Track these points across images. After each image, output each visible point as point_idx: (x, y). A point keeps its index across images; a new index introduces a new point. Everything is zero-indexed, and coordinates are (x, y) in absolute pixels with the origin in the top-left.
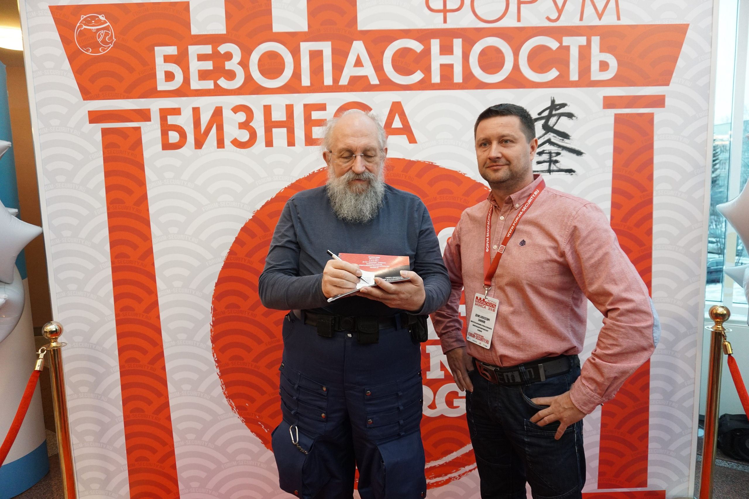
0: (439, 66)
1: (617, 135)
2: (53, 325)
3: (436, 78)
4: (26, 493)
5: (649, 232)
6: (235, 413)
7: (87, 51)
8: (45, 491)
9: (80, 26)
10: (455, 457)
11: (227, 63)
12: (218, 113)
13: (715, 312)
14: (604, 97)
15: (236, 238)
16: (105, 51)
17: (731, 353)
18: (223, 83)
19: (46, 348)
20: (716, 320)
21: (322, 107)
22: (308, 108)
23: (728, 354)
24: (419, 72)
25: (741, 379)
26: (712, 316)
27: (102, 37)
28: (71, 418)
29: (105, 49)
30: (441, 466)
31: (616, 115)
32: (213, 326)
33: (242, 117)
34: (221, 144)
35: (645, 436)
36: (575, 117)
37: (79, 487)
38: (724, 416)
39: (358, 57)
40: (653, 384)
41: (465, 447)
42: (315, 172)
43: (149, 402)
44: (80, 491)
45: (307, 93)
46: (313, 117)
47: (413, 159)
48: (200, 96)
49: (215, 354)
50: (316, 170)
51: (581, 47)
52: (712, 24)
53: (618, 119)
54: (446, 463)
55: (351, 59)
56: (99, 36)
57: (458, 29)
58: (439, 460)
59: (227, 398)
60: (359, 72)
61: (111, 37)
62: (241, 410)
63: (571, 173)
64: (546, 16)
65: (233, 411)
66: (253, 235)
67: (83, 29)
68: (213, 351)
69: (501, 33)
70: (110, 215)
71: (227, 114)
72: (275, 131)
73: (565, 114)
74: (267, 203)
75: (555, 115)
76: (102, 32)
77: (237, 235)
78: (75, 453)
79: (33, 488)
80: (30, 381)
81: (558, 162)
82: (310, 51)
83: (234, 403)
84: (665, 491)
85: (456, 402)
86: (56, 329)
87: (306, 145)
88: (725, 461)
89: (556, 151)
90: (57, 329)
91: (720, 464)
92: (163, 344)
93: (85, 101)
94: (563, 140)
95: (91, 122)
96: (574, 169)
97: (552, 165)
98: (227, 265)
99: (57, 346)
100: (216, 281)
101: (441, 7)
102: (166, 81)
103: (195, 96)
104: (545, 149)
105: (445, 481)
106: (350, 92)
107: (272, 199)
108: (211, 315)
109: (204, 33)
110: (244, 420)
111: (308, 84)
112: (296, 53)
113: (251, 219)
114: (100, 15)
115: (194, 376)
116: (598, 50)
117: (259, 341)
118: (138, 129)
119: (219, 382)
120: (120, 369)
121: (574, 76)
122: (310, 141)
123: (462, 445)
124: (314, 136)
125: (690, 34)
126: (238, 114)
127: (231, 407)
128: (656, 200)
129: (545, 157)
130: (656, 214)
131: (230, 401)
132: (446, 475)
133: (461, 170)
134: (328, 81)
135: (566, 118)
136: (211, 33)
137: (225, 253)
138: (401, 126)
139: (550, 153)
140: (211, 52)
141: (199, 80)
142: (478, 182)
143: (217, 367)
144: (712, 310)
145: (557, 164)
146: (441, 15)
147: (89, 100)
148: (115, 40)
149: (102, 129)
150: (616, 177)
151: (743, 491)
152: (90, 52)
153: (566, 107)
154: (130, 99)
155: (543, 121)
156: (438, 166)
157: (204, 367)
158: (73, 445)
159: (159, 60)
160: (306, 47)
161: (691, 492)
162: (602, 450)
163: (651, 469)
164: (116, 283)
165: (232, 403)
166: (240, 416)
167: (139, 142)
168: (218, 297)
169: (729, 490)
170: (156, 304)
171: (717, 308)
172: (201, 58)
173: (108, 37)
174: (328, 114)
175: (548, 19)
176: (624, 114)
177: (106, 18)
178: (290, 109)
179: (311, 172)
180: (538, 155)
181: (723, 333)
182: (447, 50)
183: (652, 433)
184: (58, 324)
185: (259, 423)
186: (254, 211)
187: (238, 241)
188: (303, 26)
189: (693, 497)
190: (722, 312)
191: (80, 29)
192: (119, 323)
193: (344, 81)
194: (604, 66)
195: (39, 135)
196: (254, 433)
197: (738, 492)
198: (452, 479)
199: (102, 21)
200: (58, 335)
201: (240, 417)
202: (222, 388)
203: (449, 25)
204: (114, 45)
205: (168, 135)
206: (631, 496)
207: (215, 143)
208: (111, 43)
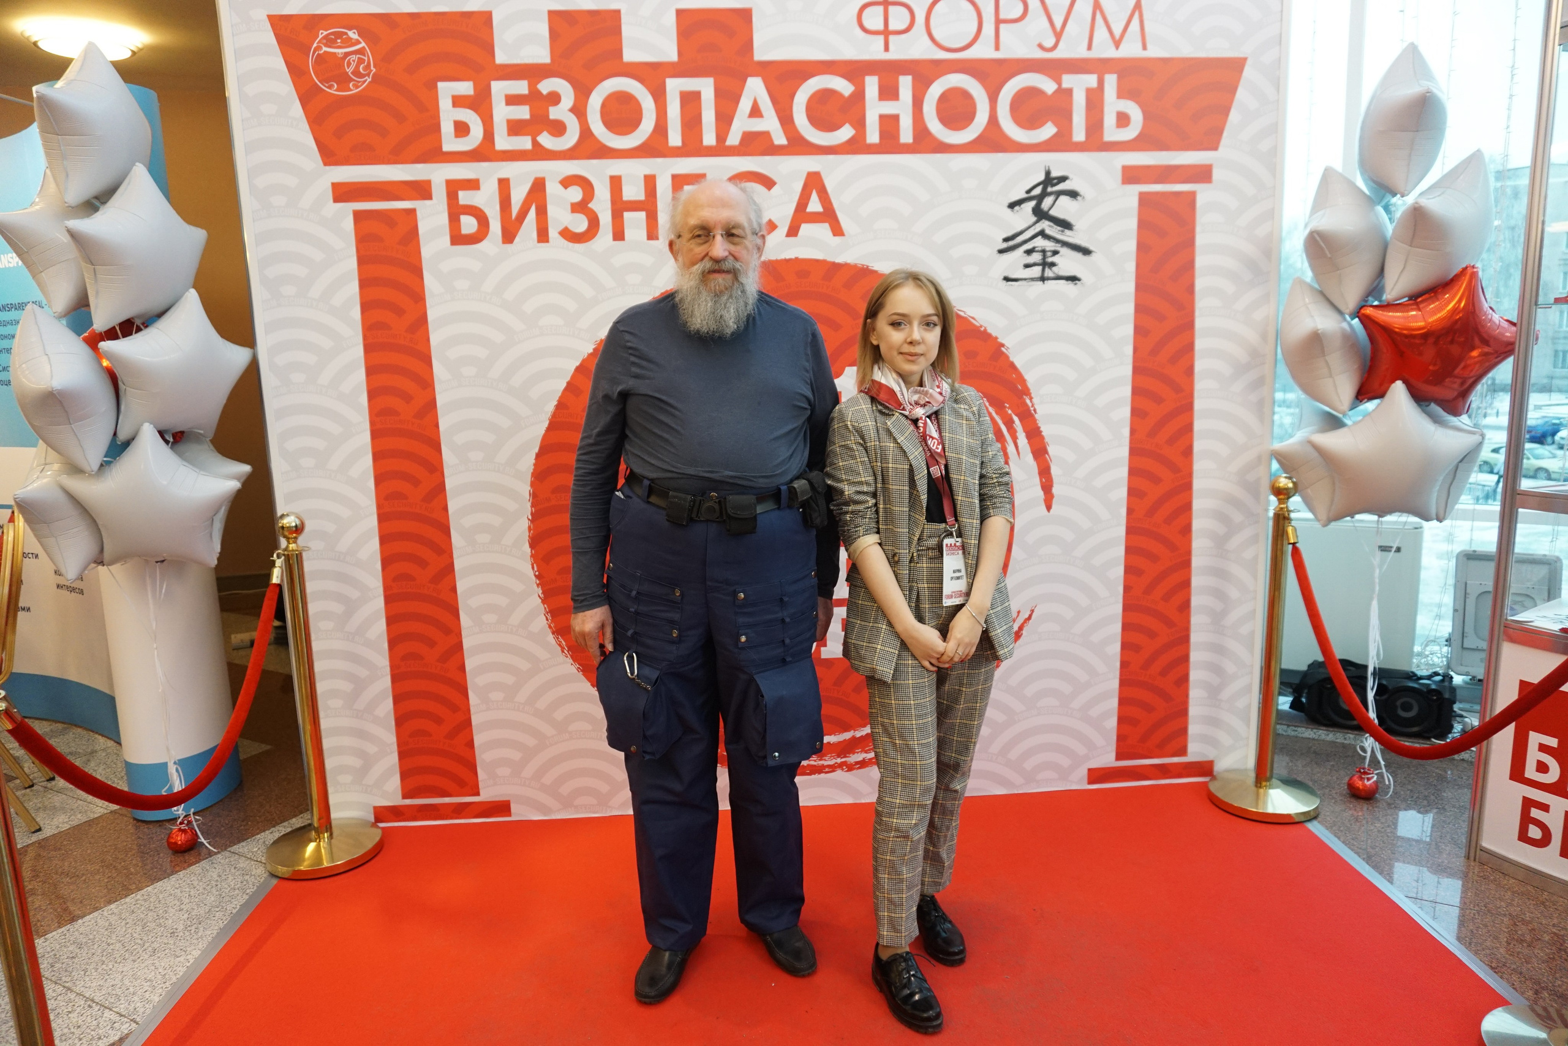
0: (877, 118)
1: (1142, 224)
2: (293, 517)
3: (873, 136)
5: (1190, 371)
7: (330, 87)
9: (318, 48)
11: (551, 109)
12: (538, 187)
13: (1277, 485)
14: (1123, 167)
15: (568, 383)
16: (358, 88)
17: (1295, 542)
18: (546, 140)
19: (284, 552)
20: (1279, 497)
22: (679, 181)
23: (1291, 544)
24: (847, 125)
26: (1273, 492)
27: (353, 66)
29: (360, 84)
31: (1141, 193)
32: (532, 521)
33: (575, 194)
34: (543, 235)
35: (1183, 680)
36: (1081, 196)
39: (755, 102)
40: (1196, 601)
43: (431, 643)
45: (677, 157)
47: (839, 260)
48: (510, 161)
49: (535, 565)
52: (1280, 58)
53: (1144, 198)
55: (745, 105)
56: (349, 64)
57: (906, 61)
59: (553, 633)
60: (757, 125)
61: (368, 66)
62: (576, 653)
63: (1075, 282)
64: (1037, 43)
65: (563, 654)
67: (322, 52)
68: (532, 560)
69: (971, 68)
70: (368, 348)
71: (553, 188)
72: (628, 216)
73: (1066, 192)
75: (1050, 194)
76: (353, 57)
77: (568, 378)
81: (1056, 266)
82: (681, 93)
83: (565, 642)
84: (1213, 761)
89: (1053, 249)
90: (298, 523)
92: (454, 552)
93: (327, 168)
94: (1063, 231)
95: (336, 200)
96: (1079, 275)
97: (1047, 270)
98: (554, 425)
99: (297, 549)
100: (537, 450)
101: (881, 27)
102: (456, 136)
103: (503, 160)
104: (1036, 245)
106: (743, 156)
108: (529, 504)
109: (516, 62)
110: (581, 668)
111: (680, 144)
112: (659, 95)
113: (591, 353)
114: (350, 30)
115: (502, 601)
116: (1115, 95)
118: (413, 212)
119: (542, 608)
120: (385, 592)
121: (1079, 134)
125: (1248, 72)
126: (570, 189)
127: (559, 648)
128: (1200, 323)
129: (1036, 257)
130: (1200, 344)
131: (558, 638)
134: (709, 138)
135: (1068, 198)
136: (527, 62)
137: (550, 407)
138: (821, 209)
139: (1044, 252)
140: (527, 92)
141: (509, 134)
143: (538, 585)
144: (1273, 482)
145: (1054, 269)
146: (881, 38)
147: (333, 165)
148: (374, 70)
149: (354, 211)
150: (1139, 287)
152: (335, 89)
153: (1067, 182)
154: (399, 164)
155: (1033, 203)
156: (875, 272)
157: (518, 587)
159: (445, 104)
160: (675, 86)
161: (1251, 762)
162: (1123, 701)
163: (1192, 729)
164: (377, 456)
165: (561, 642)
166: (573, 661)
167: (414, 232)
168: (540, 476)
170: (441, 488)
171: (1280, 480)
172: (512, 100)
173: (364, 65)
175: (1041, 46)
176: (1153, 192)
177: (359, 35)
178: (650, 182)
180: (1025, 255)
181: (1288, 516)
182: (889, 92)
183: (1194, 675)
184: (298, 516)
187: (571, 387)
188: (670, 53)
190: (1286, 485)
191: (317, 53)
192: (382, 518)
193: (734, 139)
194: (1123, 120)
195: (254, 224)
199: (353, 41)
200: (300, 533)
201: (573, 664)
202: (547, 618)
203: (893, 55)
204: (372, 78)
205: (459, 220)
206: (1164, 771)
207: (535, 235)
208: (368, 75)
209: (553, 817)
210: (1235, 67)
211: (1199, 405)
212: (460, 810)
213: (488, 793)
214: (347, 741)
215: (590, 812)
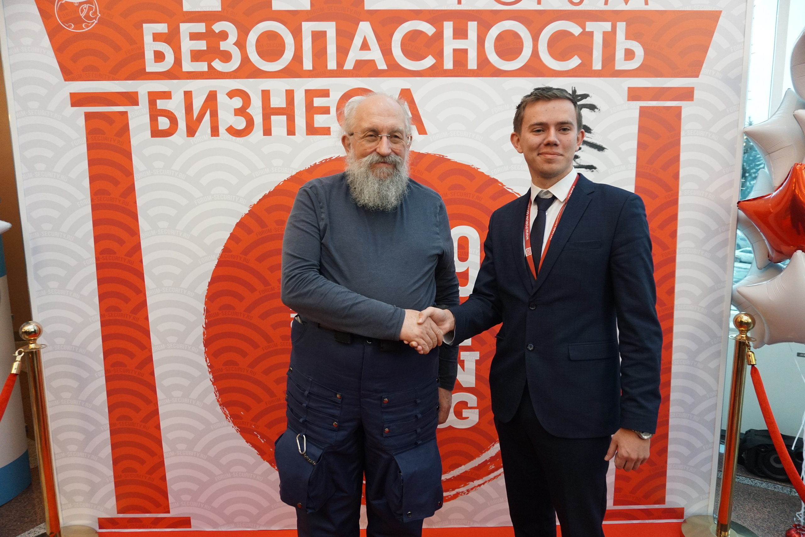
0: (452, 51)
1: (642, 130)
2: (32, 326)
3: (448, 64)
4: (5, 506)
5: (674, 234)
6: (230, 422)
7: (69, 26)
8: (25, 504)
10: (464, 471)
11: (221, 43)
12: (212, 97)
13: (739, 320)
14: (629, 88)
15: (231, 234)
16: (89, 27)
17: (754, 364)
18: (218, 65)
19: (24, 350)
20: (741, 329)
21: (325, 93)
22: (310, 94)
23: (751, 365)
24: (430, 56)
25: (764, 390)
26: (737, 325)
27: (85, 12)
28: (52, 426)
29: (89, 25)
30: (448, 480)
31: (641, 107)
32: (205, 328)
33: (238, 102)
34: (215, 132)
35: (664, 451)
36: (597, 109)
37: (61, 500)
38: (750, 431)
39: (365, 39)
40: (674, 396)
41: (474, 460)
42: (317, 164)
43: (137, 410)
44: (63, 503)
45: (309, 78)
46: (315, 105)
47: (423, 151)
48: (193, 79)
49: (208, 358)
50: (317, 162)
51: (605, 34)
52: (746, 11)
53: (643, 111)
54: (454, 477)
55: (357, 41)
56: (82, 11)
57: (473, 10)
58: (447, 474)
59: (220, 405)
60: (366, 56)
61: (95, 13)
62: (236, 419)
63: (591, 170)
65: (227, 419)
66: (249, 231)
67: (64, 2)
68: (206, 355)
69: (521, 16)
70: (95, 208)
71: (222, 98)
72: (274, 118)
73: (587, 106)
74: (265, 197)
76: (85, 6)
77: (231, 231)
78: (56, 463)
79: (13, 501)
80: (6, 385)
81: (579, 158)
82: (312, 32)
83: (228, 411)
84: (683, 508)
85: (465, 413)
86: (35, 330)
87: (307, 134)
88: (748, 479)
90: (36, 328)
91: (743, 481)
92: (152, 348)
93: (67, 82)
95: (73, 105)
96: (595, 165)
98: (221, 263)
99: (35, 347)
100: (209, 280)
102: (155, 62)
103: (187, 79)
105: (452, 496)
106: (356, 77)
107: (270, 192)
108: (204, 317)
109: (197, 10)
110: (239, 429)
111: (311, 69)
112: (297, 34)
113: (247, 214)
115: (185, 382)
116: (623, 36)
117: (256, 346)
118: (126, 113)
119: (212, 388)
120: (105, 374)
121: (597, 65)
122: (311, 130)
123: (471, 458)
124: (316, 125)
125: (722, 21)
126: (233, 99)
127: (225, 416)
128: (682, 200)
130: (681, 216)
131: (223, 409)
132: (453, 490)
133: (474, 164)
134: (332, 65)
135: (588, 110)
136: (205, 10)
137: (219, 250)
138: (410, 115)
140: (204, 31)
141: (192, 61)
142: (492, 177)
143: (210, 372)
144: (736, 317)
145: (577, 160)
147: (71, 81)
148: (100, 15)
149: (85, 112)
150: (639, 174)
151: (765, 509)
152: (72, 28)
153: (588, 98)
154: (116, 80)
156: (449, 160)
157: (196, 373)
158: (55, 454)
159: (148, 39)
160: (308, 27)
161: (711, 510)
163: (669, 485)
164: (101, 281)
165: (226, 411)
166: (234, 424)
167: (126, 128)
168: (211, 297)
169: (750, 508)
170: (143, 304)
171: (742, 316)
172: (194, 36)
173: (92, 11)
174: (332, 102)
175: (571, 2)
176: (650, 107)
178: (290, 95)
179: (312, 164)
181: (747, 343)
182: (460, 33)
184: (37, 325)
185: (255, 433)
186: (251, 206)
187: (233, 237)
188: (305, 4)
189: (712, 515)
190: (746, 321)
191: (60, 2)
192: (104, 324)
193: (349, 65)
194: (629, 54)
195: (16, 119)
196: (249, 444)
197: (759, 510)
198: (460, 493)
200: (37, 336)
201: (234, 426)
202: (216, 395)
203: (464, 6)
204: (98, 21)
205: (157, 120)
206: (648, 514)
207: (209, 131)
208: (95, 18)
209: (220, 530)
210: (714, 16)
211: (679, 258)
212: (156, 523)
213: (175, 512)
214: (82, 474)
215: (246, 527)
